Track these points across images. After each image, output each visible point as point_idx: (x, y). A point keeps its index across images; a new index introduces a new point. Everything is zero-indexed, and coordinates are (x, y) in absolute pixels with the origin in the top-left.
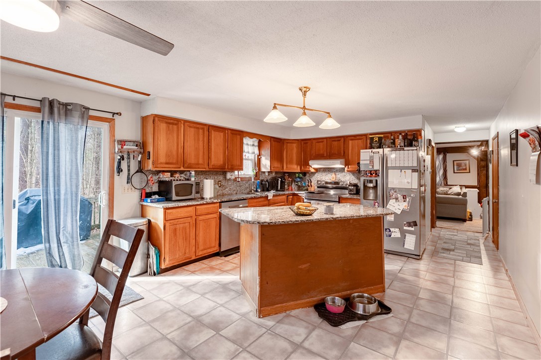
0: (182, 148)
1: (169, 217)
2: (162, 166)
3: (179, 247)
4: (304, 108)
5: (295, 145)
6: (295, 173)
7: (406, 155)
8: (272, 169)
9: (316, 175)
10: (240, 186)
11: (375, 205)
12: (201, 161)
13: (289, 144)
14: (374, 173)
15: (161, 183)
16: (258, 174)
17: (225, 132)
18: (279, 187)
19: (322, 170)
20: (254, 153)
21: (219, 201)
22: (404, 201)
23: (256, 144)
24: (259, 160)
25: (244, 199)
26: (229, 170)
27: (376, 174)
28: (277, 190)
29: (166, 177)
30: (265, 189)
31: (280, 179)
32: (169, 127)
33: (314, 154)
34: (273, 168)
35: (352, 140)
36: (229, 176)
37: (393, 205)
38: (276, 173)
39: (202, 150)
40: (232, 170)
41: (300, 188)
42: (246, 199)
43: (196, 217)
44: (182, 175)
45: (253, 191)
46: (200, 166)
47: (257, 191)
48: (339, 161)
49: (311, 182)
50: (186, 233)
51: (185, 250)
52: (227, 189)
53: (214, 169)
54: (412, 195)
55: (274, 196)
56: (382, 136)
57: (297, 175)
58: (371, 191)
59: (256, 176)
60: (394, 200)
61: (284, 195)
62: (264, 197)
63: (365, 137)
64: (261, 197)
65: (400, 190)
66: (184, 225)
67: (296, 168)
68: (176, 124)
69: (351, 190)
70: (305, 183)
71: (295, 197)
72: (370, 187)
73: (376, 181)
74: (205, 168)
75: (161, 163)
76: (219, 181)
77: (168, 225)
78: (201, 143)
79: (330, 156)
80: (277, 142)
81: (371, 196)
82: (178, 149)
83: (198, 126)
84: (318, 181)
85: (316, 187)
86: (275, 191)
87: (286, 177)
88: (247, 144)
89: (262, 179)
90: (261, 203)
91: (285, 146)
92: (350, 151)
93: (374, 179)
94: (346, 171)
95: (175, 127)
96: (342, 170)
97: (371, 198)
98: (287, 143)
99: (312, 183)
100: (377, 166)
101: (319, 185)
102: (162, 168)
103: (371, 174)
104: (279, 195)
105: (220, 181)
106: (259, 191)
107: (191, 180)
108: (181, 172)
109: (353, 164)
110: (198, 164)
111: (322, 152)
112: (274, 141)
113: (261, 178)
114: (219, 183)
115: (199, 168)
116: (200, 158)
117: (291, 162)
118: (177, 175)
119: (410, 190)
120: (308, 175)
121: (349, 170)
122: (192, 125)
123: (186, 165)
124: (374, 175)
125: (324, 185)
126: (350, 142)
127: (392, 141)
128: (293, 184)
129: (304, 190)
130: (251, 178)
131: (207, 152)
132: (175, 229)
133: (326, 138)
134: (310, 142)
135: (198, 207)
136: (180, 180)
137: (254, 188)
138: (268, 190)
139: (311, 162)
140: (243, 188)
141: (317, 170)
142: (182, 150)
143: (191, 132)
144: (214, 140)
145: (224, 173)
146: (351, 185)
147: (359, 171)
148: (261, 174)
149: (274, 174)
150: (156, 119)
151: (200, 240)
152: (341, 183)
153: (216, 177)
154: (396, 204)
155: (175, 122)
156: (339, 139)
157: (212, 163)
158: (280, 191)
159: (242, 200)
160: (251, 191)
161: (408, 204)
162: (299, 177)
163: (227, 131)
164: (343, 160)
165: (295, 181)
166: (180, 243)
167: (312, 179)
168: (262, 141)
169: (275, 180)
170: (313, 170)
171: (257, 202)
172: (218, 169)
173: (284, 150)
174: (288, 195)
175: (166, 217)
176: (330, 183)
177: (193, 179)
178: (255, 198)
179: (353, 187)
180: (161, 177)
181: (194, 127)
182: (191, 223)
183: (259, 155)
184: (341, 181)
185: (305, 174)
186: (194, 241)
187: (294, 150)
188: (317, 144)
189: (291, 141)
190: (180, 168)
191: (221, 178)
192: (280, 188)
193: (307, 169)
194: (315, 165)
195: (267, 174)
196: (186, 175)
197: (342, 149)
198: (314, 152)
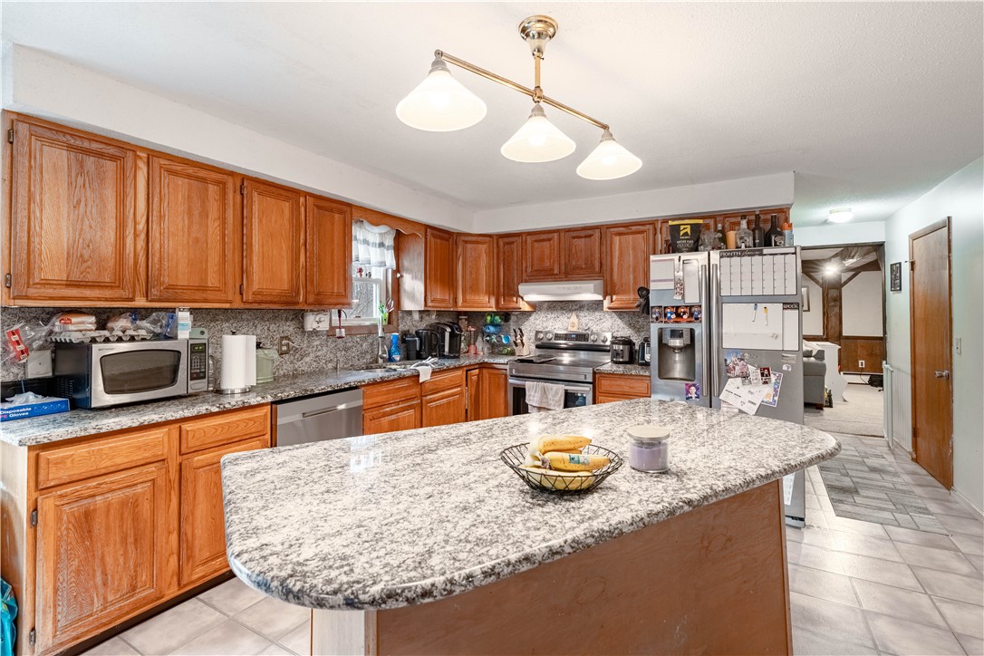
0: (143, 236)
1: (53, 475)
2: (50, 291)
3: (104, 573)
4: (537, 94)
5: (483, 248)
6: (483, 314)
7: (768, 267)
8: (430, 304)
9: (532, 318)
10: (346, 349)
11: (688, 392)
12: (213, 280)
13: (469, 246)
14: (684, 313)
15: (59, 349)
16: (394, 316)
17: (298, 203)
18: (447, 349)
19: (545, 306)
20: (383, 264)
21: (270, 399)
22: (765, 383)
23: (389, 241)
24: (397, 284)
25: (351, 388)
26: (311, 307)
27: (691, 315)
28: (442, 356)
29: (78, 329)
30: (413, 354)
31: (449, 330)
32: (81, 164)
33: (529, 270)
34: (432, 301)
35: (620, 234)
36: (311, 322)
37: (737, 391)
38: (439, 313)
39: (219, 246)
40: (320, 305)
41: (495, 349)
42: (356, 388)
43: (179, 459)
44: (144, 323)
45: (380, 361)
46: (210, 295)
47: (390, 360)
48: (591, 285)
49: (522, 335)
50: (136, 519)
51: (135, 577)
52: (307, 359)
53: (259, 303)
54: (785, 368)
55: (434, 373)
56: (701, 221)
57: (489, 318)
58: (677, 357)
59: (389, 323)
60: (740, 379)
61: (460, 368)
62: (409, 377)
63: (651, 227)
64: (401, 378)
65: (755, 354)
66: (129, 492)
67: (487, 304)
68: (113, 158)
69: (616, 354)
70: (507, 339)
71: (485, 371)
72: (674, 348)
73: (692, 331)
74: (230, 302)
75: (46, 283)
76: (282, 338)
77: (48, 504)
78: (213, 226)
79: (569, 273)
80: (442, 238)
81: (678, 368)
82: (121, 238)
83: (202, 173)
84: (537, 332)
85: (533, 347)
86: (436, 360)
87: (463, 323)
88: (366, 242)
89: (406, 328)
90: (402, 394)
91: (460, 250)
92: (616, 261)
93: (684, 326)
94: (605, 309)
95: (110, 166)
96: (597, 306)
97: (677, 376)
98: (466, 242)
99: (524, 338)
100: (693, 296)
101: (539, 343)
102: (51, 298)
103: (678, 315)
104: (448, 370)
105: (286, 338)
106: (397, 357)
107: (174, 338)
108: (138, 314)
109: (624, 292)
110: (204, 289)
111: (547, 264)
112: (434, 236)
113: (401, 327)
114: (284, 342)
115: (206, 301)
116: (210, 271)
117: (474, 289)
118: (121, 324)
119: (779, 355)
120: (513, 318)
121: (612, 305)
122: (179, 168)
123: (154, 292)
124: (685, 317)
125: (553, 341)
126: (617, 239)
127: (720, 235)
128: (480, 339)
129: (507, 354)
130: (375, 326)
131: (237, 253)
132: (88, 515)
133: (557, 231)
134: (519, 240)
135: (187, 426)
136: (132, 339)
137: (384, 352)
138: (419, 357)
139: (522, 288)
140: (354, 352)
141: (536, 307)
142: (141, 243)
143: (177, 191)
144: (260, 221)
145: (299, 316)
146: (616, 341)
147: (646, 308)
148: (403, 318)
149: (434, 317)
150: (23, 129)
151: (198, 532)
152: (592, 337)
153: (273, 327)
154: (744, 390)
155: (112, 151)
156: (590, 232)
157: (255, 287)
158: (448, 357)
159: (345, 390)
160: (377, 362)
161: (775, 390)
162: (492, 324)
163: (302, 200)
164: (599, 283)
165: (483, 333)
166: (109, 560)
167: (523, 328)
168: (403, 235)
169: (436, 331)
170: (526, 308)
171: (388, 392)
172: (274, 303)
173: (457, 259)
174: (469, 369)
175: (41, 478)
176: (566, 337)
177: (184, 334)
178: (383, 381)
179: (621, 347)
180: (57, 329)
181: (189, 176)
182: (161, 482)
183: (398, 270)
184: (593, 333)
185: (506, 316)
186: (174, 537)
187: (482, 259)
188: (536, 245)
189: (474, 239)
190: (132, 300)
191: (289, 328)
192: (450, 351)
193: (513, 305)
194: (531, 294)
195: (416, 316)
196: (155, 322)
197: (597, 256)
198: (529, 264)
